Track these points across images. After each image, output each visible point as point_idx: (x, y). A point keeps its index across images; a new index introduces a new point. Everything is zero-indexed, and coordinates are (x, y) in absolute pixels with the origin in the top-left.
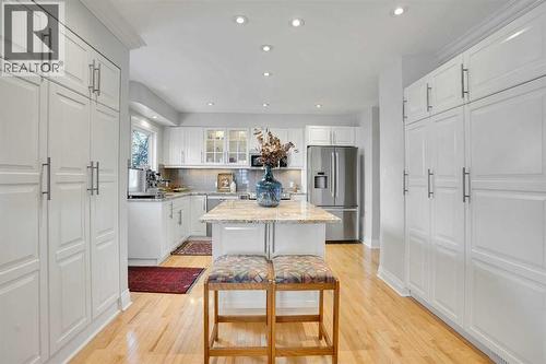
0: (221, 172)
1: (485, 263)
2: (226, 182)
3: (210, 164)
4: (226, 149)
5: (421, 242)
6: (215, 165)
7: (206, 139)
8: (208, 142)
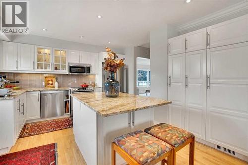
0: (47, 75)
1: (219, 113)
2: (50, 82)
3: (40, 71)
4: (52, 61)
5: (179, 107)
6: (43, 71)
7: (36, 54)
8: (38, 55)
